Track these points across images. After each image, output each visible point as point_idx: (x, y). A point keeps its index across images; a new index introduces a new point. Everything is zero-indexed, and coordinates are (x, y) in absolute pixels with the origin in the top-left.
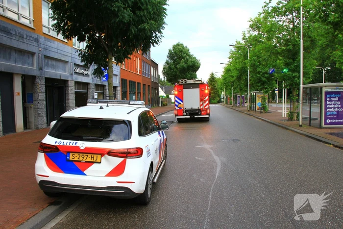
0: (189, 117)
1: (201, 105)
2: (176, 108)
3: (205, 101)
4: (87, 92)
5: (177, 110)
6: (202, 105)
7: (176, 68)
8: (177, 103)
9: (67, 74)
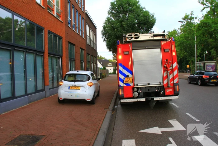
0: (144, 100)
1: (164, 79)
2: (121, 84)
3: (173, 71)
5: (123, 88)
6: (167, 77)
7: (122, 26)
8: (121, 76)
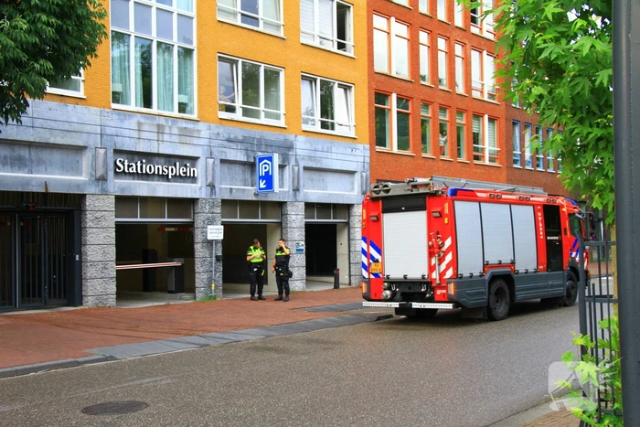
0: (396, 305)
4: (193, 223)
5: (368, 281)
6: (436, 266)
9: (83, 178)
